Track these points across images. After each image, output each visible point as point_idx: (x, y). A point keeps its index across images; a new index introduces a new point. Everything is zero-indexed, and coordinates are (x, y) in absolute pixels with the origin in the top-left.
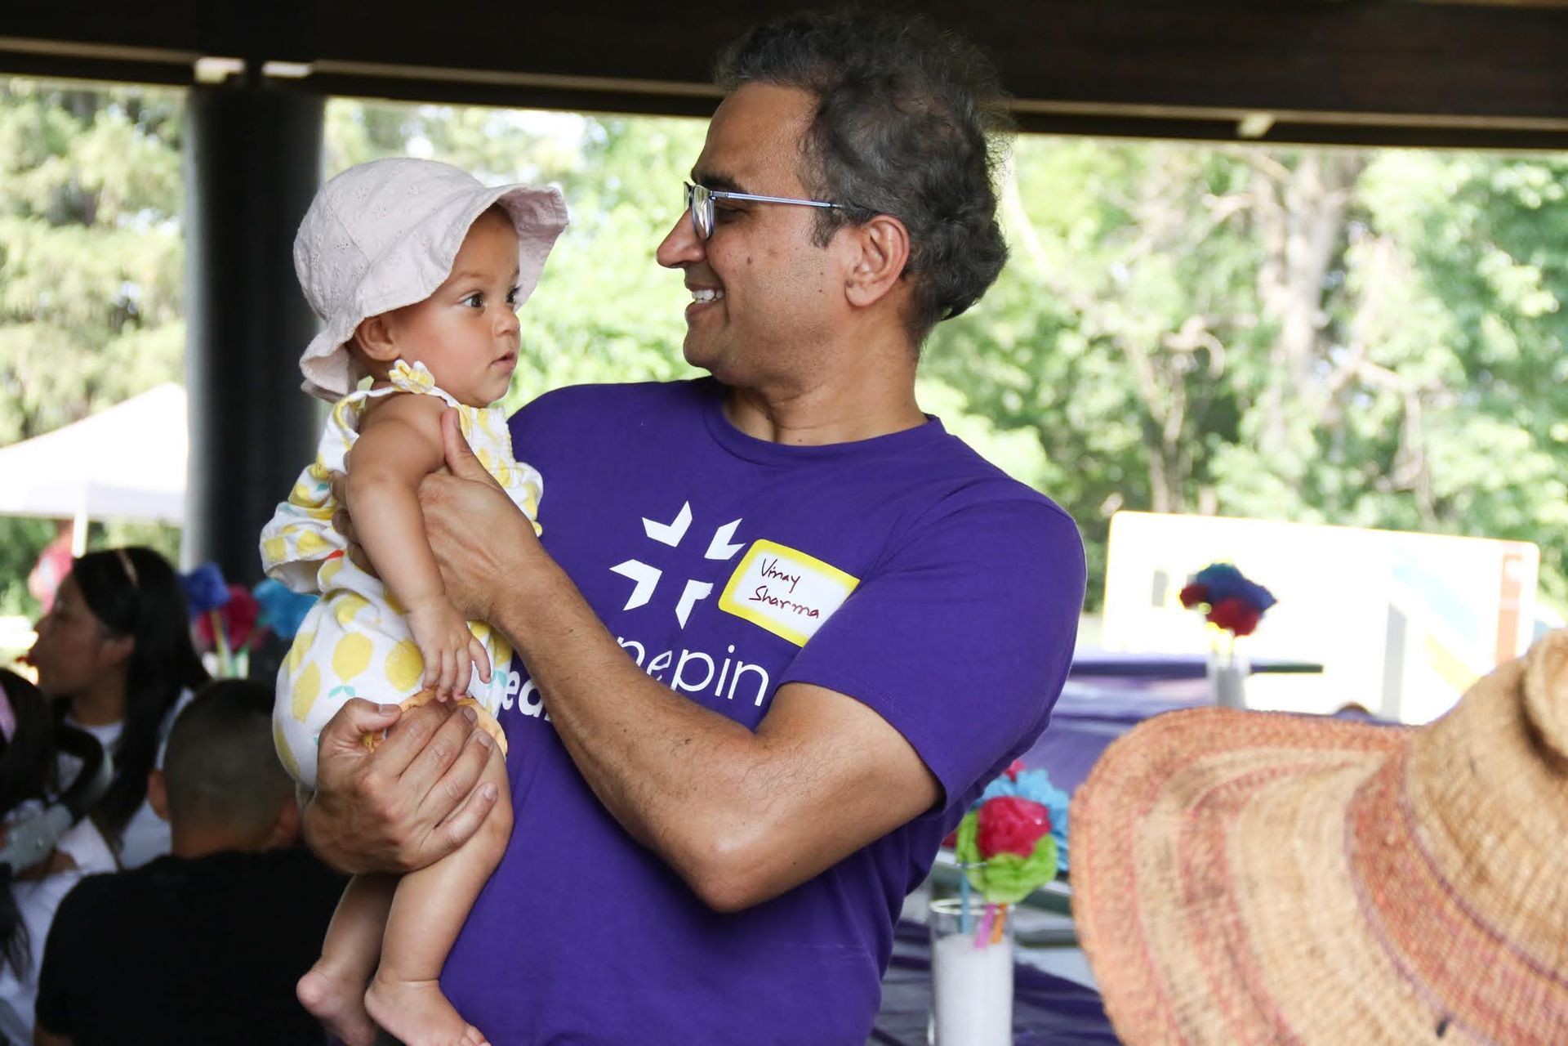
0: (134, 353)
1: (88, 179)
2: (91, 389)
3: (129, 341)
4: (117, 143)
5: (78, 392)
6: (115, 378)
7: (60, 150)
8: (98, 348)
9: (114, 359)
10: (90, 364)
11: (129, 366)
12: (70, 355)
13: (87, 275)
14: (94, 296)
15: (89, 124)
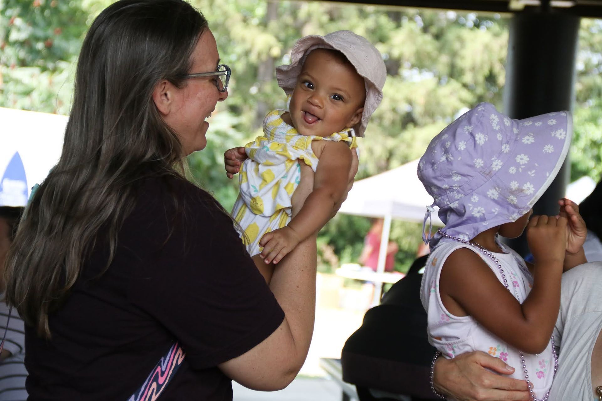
0: (413, 138)
1: (396, 53)
2: (390, 155)
3: (410, 133)
4: (411, 36)
5: (385, 156)
6: (402, 150)
7: (382, 40)
8: (393, 135)
9: (403, 141)
10: (391, 143)
11: (409, 146)
12: (380, 138)
13: (393, 100)
14: (394, 110)
15: (399, 26)
